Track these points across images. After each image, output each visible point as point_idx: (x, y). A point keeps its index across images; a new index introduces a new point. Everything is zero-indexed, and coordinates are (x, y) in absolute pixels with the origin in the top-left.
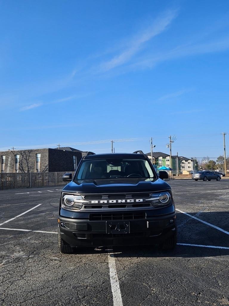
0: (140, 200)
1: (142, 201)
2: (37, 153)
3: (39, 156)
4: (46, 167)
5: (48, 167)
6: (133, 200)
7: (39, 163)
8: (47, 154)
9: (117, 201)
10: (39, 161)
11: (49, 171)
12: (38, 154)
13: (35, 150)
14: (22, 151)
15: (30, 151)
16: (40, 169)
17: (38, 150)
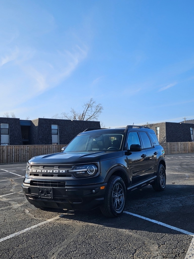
0: (62, 171)
1: (64, 172)
2: (157, 126)
3: (158, 129)
4: (164, 138)
5: (165, 138)
6: (58, 171)
7: (159, 135)
8: (165, 127)
9: (47, 171)
10: (159, 133)
11: (167, 141)
12: (157, 128)
13: (155, 125)
14: (145, 125)
15: (151, 125)
16: (159, 140)
17: (157, 124)
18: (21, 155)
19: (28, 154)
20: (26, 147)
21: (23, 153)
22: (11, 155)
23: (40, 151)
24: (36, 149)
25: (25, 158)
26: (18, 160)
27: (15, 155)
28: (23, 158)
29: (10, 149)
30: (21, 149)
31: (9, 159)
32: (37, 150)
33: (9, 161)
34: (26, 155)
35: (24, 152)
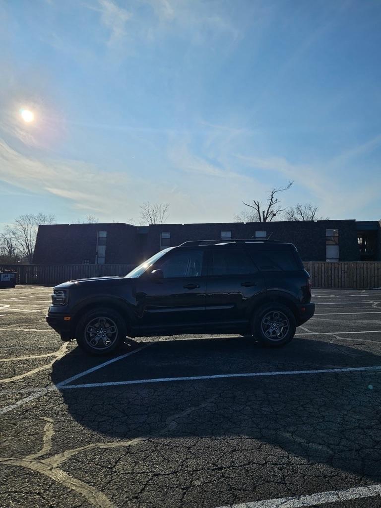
18: (335, 276)
19: (346, 275)
20: (343, 265)
21: (338, 273)
22: (320, 276)
23: (367, 271)
24: (360, 268)
25: (342, 281)
26: (330, 283)
27: (325, 276)
28: (338, 282)
29: (318, 267)
30: (335, 268)
31: (316, 282)
32: (362, 270)
33: (317, 284)
34: (343, 276)
35: (340, 273)
